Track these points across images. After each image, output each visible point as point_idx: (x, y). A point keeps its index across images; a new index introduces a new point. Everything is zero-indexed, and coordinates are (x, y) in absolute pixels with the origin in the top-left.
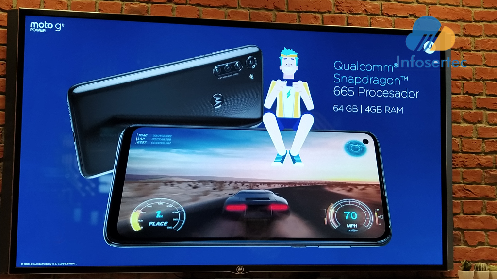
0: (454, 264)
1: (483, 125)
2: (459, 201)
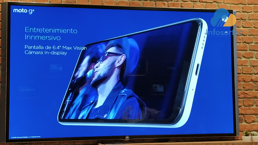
0: (240, 132)
1: (253, 59)
2: (241, 100)
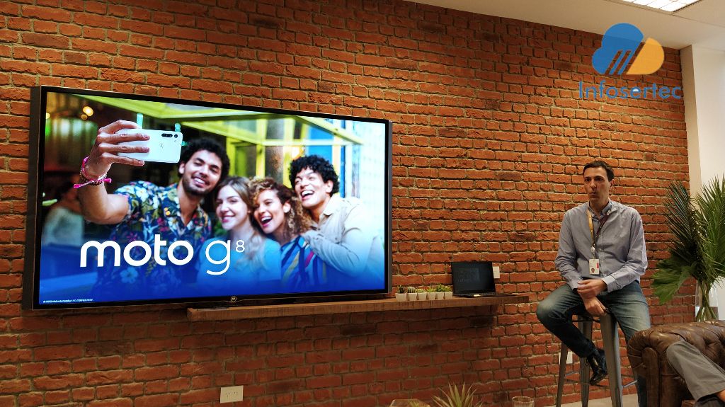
0: (393, 288)
1: (413, 188)
2: (397, 243)
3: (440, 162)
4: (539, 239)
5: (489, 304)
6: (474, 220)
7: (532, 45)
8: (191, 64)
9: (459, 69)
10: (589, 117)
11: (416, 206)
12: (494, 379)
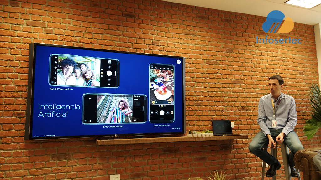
0: (186, 132)
2: (188, 111)
3: (207, 76)
4: (252, 110)
5: (230, 139)
6: (222, 101)
7: (247, 24)
8: (98, 34)
9: (214, 35)
10: (274, 56)
11: (196, 95)
12: (232, 173)
